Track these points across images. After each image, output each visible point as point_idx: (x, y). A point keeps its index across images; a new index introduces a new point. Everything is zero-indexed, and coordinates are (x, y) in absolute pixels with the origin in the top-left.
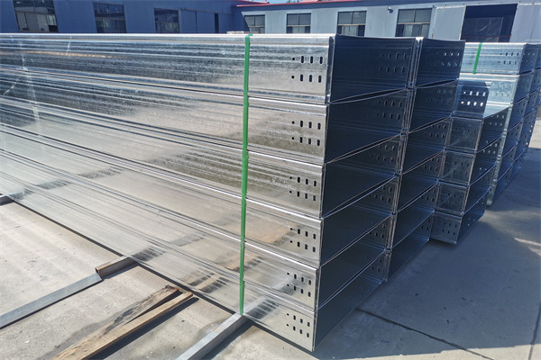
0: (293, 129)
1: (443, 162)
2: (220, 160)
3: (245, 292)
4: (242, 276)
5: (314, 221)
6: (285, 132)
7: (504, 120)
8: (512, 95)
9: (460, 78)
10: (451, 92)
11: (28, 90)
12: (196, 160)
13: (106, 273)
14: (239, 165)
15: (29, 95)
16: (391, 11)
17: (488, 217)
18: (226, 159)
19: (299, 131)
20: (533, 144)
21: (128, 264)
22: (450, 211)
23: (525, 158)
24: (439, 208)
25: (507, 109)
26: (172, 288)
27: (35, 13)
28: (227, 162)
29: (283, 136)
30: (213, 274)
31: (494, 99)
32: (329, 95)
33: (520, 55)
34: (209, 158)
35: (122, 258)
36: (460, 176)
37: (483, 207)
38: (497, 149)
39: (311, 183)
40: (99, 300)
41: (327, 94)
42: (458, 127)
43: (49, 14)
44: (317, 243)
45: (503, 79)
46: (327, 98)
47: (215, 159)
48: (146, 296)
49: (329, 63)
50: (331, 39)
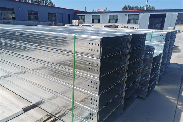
0: (90, 66)
1: (141, 71)
2: (66, 74)
3: (74, 118)
4: (73, 113)
5: (97, 96)
6: (87, 66)
7: (161, 56)
8: (163, 48)
9: (145, 45)
10: (143, 49)
11: (2, 46)
12: (58, 73)
13: (26, 110)
14: (72, 75)
15: (2, 47)
16: (126, 15)
17: (157, 88)
18: (68, 73)
19: (91, 66)
20: (171, 62)
21: (34, 106)
22: (143, 87)
23: (169, 66)
24: (140, 86)
25: (161, 53)
26: (49, 115)
27: (8, 13)
28: (68, 74)
29: (86, 67)
30: (62, 111)
31: (157, 50)
32: (101, 56)
33: (165, 36)
34: (62, 72)
35: (32, 104)
36: (146, 76)
37: (155, 85)
38: (159, 66)
39: (95, 83)
40: (23, 120)
41: (100, 55)
42: (145, 60)
43: (13, 13)
44: (97, 103)
45: (160, 44)
46: (100, 57)
47: (64, 73)
48: (39, 118)
49: (101, 46)
50: (101, 39)
